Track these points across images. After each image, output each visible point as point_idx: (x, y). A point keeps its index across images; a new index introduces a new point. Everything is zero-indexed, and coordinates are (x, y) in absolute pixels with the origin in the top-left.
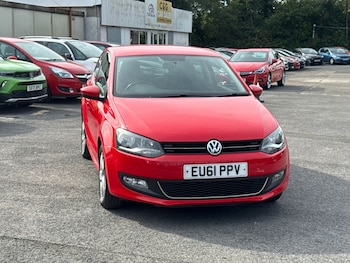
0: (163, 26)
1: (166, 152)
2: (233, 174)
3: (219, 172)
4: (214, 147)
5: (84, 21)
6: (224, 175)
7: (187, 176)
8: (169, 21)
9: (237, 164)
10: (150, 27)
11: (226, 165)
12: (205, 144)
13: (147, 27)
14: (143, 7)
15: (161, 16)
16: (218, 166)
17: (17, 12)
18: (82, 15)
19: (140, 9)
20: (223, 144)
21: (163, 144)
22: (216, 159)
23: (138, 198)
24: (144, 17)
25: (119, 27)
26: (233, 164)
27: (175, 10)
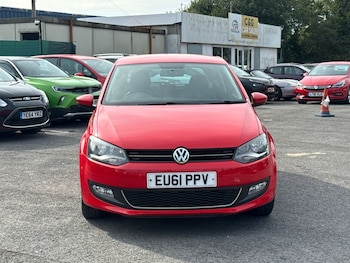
0: (248, 42)
1: (131, 159)
2: (200, 184)
3: (185, 181)
4: (181, 155)
5: (165, 38)
6: (191, 184)
7: (151, 185)
8: (255, 37)
9: (205, 174)
10: (234, 44)
11: (193, 174)
12: (171, 152)
13: (231, 43)
14: (227, 24)
15: (246, 31)
16: (184, 175)
17: (98, 32)
18: (163, 33)
19: (223, 25)
20: (191, 151)
21: (128, 152)
22: (182, 167)
23: (107, 207)
24: (228, 33)
25: (201, 44)
26: (200, 174)
27: (263, 25)
